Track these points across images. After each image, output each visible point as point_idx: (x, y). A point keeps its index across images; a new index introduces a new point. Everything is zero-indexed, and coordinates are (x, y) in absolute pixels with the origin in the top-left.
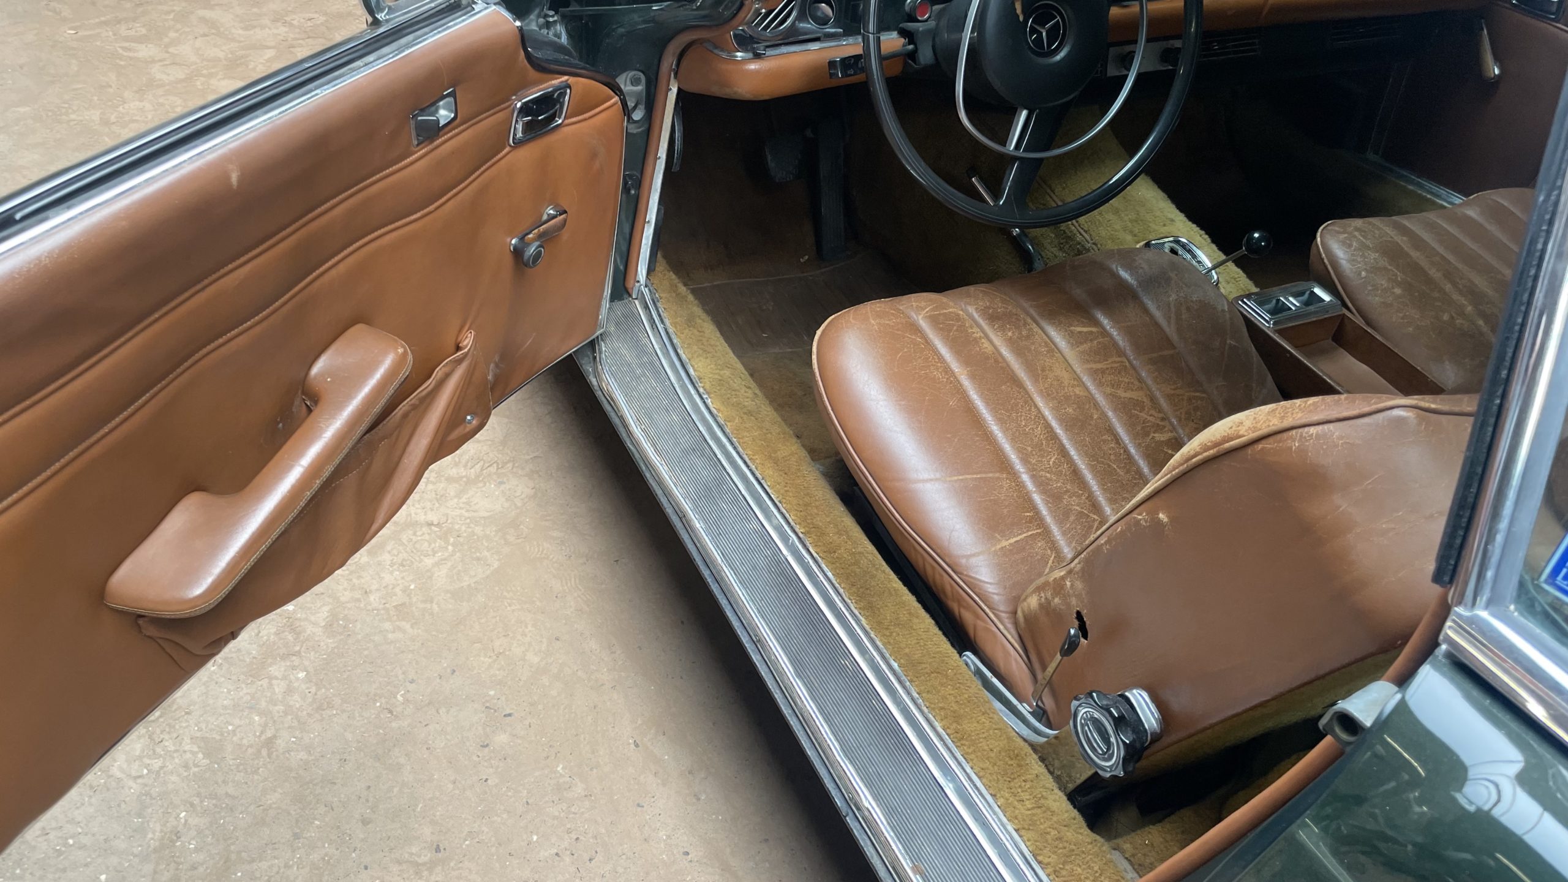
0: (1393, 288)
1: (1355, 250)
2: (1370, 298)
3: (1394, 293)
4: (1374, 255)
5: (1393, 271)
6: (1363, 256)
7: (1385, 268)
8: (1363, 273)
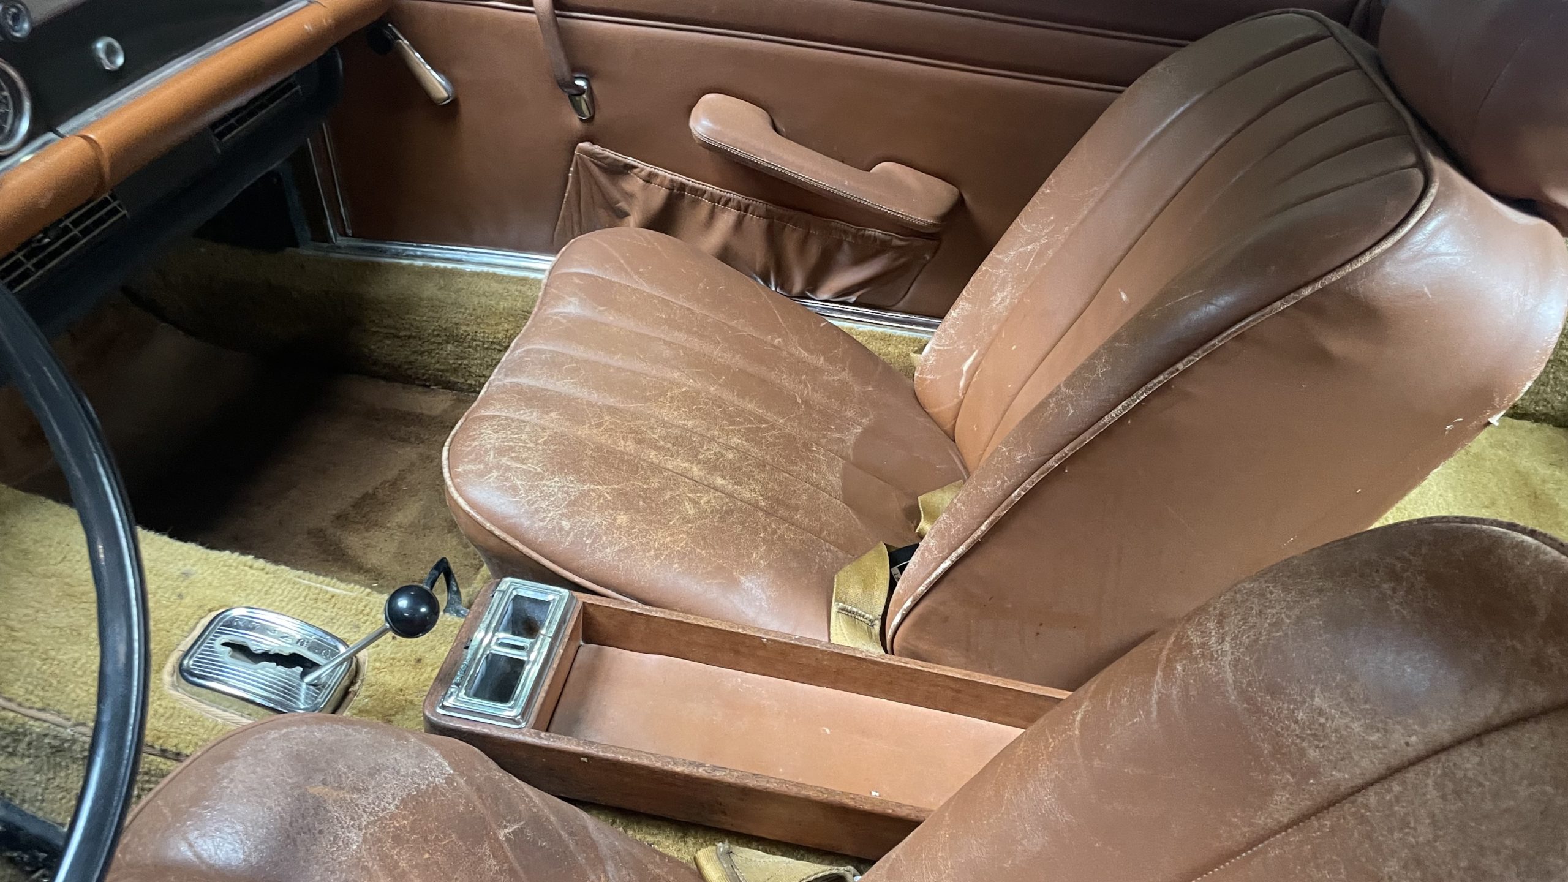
0: (615, 520)
1: (526, 492)
2: (599, 556)
3: (620, 526)
4: (554, 484)
5: (593, 491)
6: (545, 496)
7: (584, 495)
8: (564, 523)
